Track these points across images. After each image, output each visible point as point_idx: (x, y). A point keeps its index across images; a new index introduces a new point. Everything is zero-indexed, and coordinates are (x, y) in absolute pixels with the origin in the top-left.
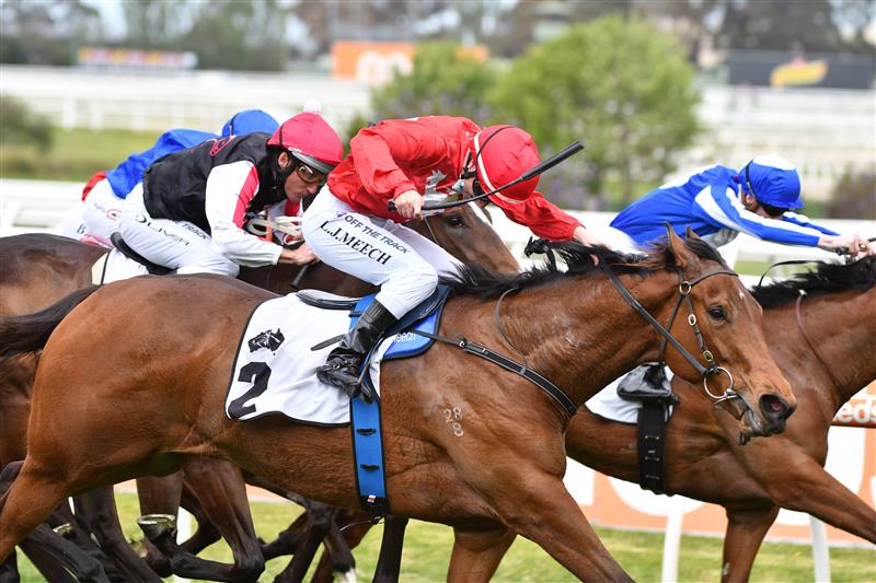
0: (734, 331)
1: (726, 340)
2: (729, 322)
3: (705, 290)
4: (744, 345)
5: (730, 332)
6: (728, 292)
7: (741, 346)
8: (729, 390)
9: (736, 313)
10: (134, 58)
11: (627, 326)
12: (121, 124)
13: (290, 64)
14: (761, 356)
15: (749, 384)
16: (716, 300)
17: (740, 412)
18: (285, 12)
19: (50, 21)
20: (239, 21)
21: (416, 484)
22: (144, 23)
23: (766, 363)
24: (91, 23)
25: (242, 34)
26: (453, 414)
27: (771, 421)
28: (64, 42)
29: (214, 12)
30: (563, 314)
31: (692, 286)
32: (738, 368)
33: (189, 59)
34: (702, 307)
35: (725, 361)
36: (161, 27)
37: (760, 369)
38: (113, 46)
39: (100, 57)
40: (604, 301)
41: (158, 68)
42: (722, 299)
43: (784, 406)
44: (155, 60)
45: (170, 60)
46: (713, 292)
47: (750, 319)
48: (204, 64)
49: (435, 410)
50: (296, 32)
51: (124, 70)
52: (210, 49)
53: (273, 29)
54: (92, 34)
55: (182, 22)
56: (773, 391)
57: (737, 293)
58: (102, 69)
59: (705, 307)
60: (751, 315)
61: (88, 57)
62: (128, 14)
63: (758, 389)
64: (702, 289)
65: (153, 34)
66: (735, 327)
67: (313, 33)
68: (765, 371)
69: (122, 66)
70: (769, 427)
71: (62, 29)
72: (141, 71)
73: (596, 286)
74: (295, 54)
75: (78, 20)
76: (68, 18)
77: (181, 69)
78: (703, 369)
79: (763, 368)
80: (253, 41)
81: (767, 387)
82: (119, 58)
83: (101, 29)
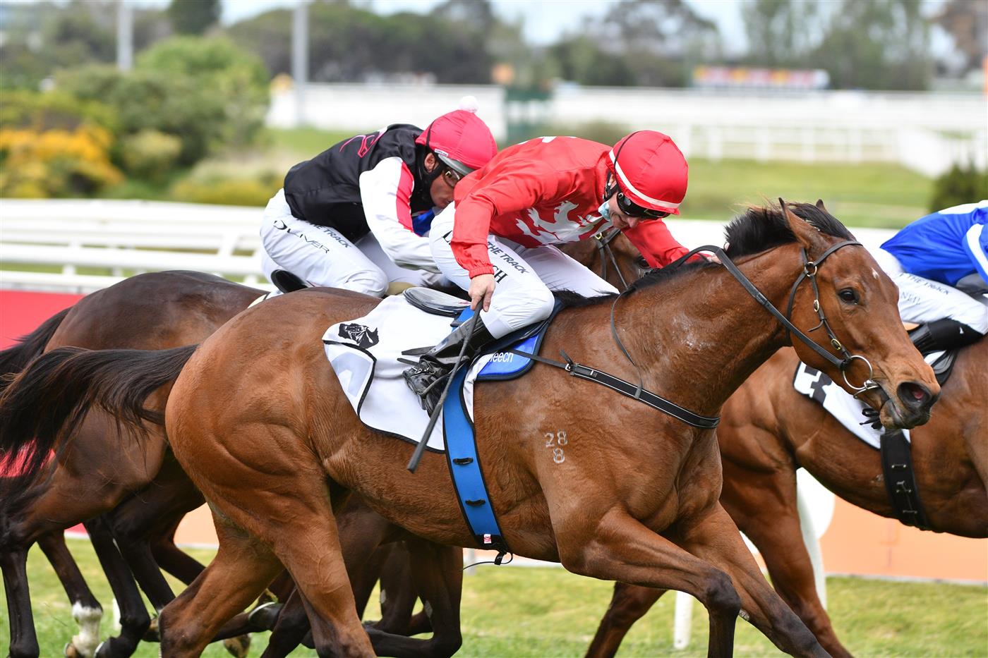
0: (867, 315)
1: (859, 325)
2: (862, 305)
3: (834, 271)
4: (881, 329)
5: (863, 316)
6: (860, 272)
7: (875, 330)
8: (869, 382)
9: (869, 295)
10: (759, 78)
11: (752, 321)
12: (744, 153)
13: (936, 82)
14: (899, 339)
15: (886, 371)
16: (847, 280)
17: (880, 403)
18: (928, 22)
19: (660, 37)
20: (876, 33)
21: (524, 524)
22: (768, 36)
23: (905, 348)
24: (708, 38)
25: (880, 47)
26: (556, 438)
27: (912, 411)
28: (677, 60)
29: (847, 22)
30: (683, 316)
31: (819, 266)
32: (874, 354)
33: (820, 78)
34: (832, 289)
35: (859, 348)
36: (788, 43)
37: (899, 355)
38: (734, 64)
39: (718, 76)
40: (726, 295)
41: (785, 88)
42: (852, 280)
43: (927, 394)
44: (780, 79)
45: (798, 79)
46: (843, 272)
47: (885, 301)
48: (836, 84)
49: (534, 433)
50: (941, 45)
51: (745, 91)
52: (844, 64)
53: (917, 41)
54: (709, 52)
55: (812, 35)
56: (913, 378)
57: (870, 272)
58: (721, 90)
59: (835, 288)
60: (887, 296)
61: (704, 77)
62: (750, 28)
63: (896, 376)
64: (830, 270)
65: (780, 51)
66: (869, 310)
67: (960, 45)
68: (903, 356)
69: (743, 87)
70: (910, 419)
71: (674, 46)
72: (766, 92)
73: (716, 278)
74: (941, 69)
75: (693, 35)
76: (680, 33)
77: (811, 89)
78: (839, 361)
79: (903, 352)
80: (893, 55)
81: (906, 373)
82: (740, 78)
83: (719, 45)
